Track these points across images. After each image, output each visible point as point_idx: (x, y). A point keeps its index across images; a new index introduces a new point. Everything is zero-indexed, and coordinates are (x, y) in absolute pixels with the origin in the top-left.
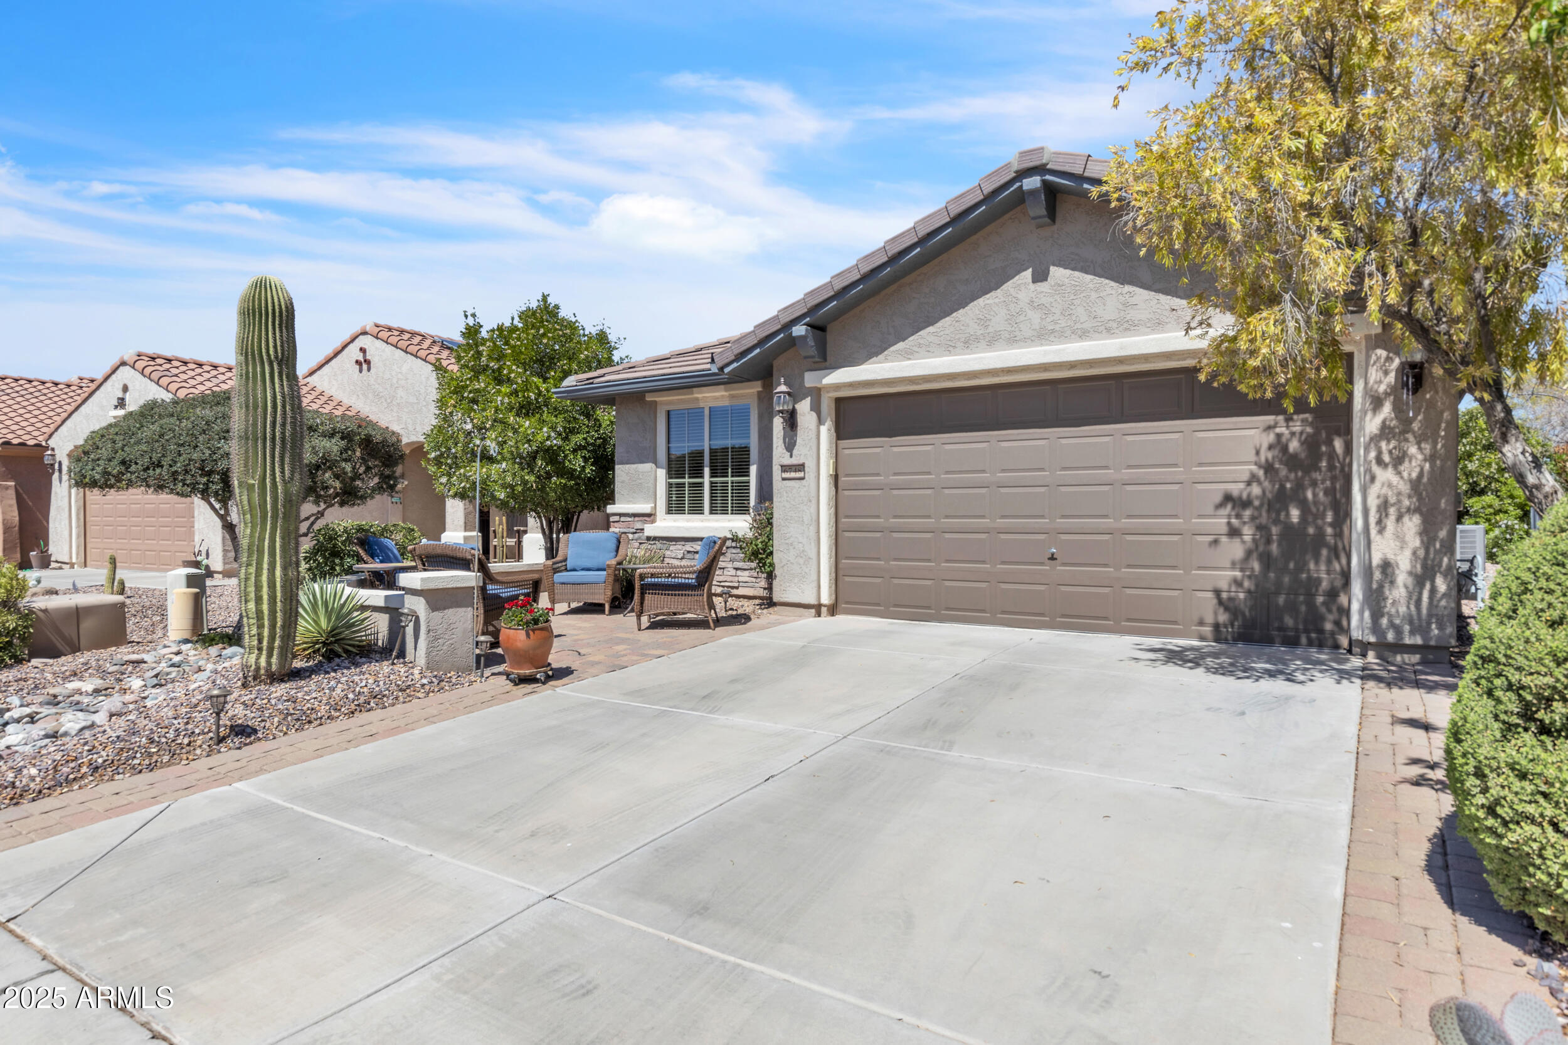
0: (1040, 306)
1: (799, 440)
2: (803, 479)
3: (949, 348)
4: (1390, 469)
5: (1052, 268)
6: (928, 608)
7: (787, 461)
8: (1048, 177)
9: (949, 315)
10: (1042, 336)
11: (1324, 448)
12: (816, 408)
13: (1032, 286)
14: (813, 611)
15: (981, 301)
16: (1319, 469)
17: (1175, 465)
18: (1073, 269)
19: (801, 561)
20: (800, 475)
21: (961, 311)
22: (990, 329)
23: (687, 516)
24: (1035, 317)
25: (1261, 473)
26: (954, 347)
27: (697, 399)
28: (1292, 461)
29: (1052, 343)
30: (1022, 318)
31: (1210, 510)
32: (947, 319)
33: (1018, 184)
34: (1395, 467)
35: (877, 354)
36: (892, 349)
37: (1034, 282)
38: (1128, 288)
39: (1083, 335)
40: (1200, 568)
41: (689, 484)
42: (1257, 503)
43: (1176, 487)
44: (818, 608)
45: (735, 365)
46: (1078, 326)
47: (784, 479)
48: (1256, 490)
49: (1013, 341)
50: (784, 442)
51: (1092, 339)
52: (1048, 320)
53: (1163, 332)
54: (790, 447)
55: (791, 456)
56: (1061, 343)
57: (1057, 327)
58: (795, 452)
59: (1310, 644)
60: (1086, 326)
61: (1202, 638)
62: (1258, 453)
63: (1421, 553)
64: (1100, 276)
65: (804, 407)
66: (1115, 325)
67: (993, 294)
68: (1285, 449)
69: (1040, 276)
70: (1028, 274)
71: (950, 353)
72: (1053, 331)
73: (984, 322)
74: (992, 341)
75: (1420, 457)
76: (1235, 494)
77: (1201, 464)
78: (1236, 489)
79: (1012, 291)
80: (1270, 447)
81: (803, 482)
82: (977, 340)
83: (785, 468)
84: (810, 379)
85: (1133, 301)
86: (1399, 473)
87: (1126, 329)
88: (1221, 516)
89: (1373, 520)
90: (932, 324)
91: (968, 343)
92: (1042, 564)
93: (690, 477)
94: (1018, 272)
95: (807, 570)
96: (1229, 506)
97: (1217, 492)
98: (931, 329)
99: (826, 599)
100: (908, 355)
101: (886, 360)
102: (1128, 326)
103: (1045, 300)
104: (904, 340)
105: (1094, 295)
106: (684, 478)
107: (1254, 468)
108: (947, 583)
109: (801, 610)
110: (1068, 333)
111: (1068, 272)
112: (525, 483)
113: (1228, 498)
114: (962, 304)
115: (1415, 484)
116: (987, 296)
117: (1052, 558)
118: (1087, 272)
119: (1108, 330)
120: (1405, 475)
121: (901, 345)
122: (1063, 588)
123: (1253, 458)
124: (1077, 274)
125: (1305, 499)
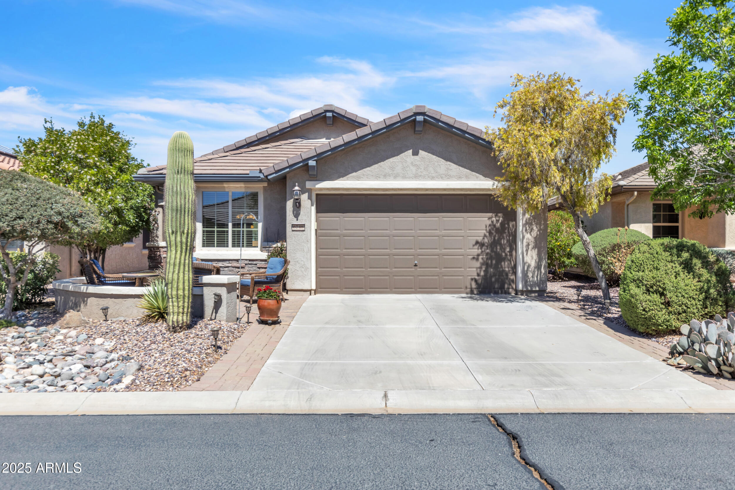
0: (416, 165)
1: (302, 213)
2: (304, 231)
3: (377, 177)
4: (529, 234)
5: (420, 151)
6: (362, 288)
7: (295, 222)
8: (426, 117)
9: (377, 163)
10: (416, 177)
11: (506, 226)
12: (310, 198)
13: (412, 157)
14: (309, 293)
15: (391, 160)
16: (505, 233)
17: (461, 230)
18: (429, 152)
19: (303, 269)
20: (303, 229)
21: (382, 163)
22: (395, 172)
23: (216, 248)
24: (414, 169)
25: (488, 234)
26: (380, 177)
27: (224, 187)
28: (497, 230)
29: (420, 180)
30: (408, 169)
31: (471, 247)
32: (376, 165)
33: (414, 118)
34: (530, 233)
35: (343, 176)
36: (350, 175)
37: (413, 155)
38: (449, 163)
39: (433, 178)
40: (469, 268)
41: (217, 231)
42: (486, 244)
43: (461, 238)
44: (310, 291)
45: (274, 175)
46: (430, 175)
47: (293, 231)
48: (486, 240)
49: (404, 178)
50: (293, 213)
51: (436, 180)
52: (419, 171)
53: (461, 181)
54: (297, 215)
55: (297, 220)
56: (424, 181)
57: (422, 174)
58: (299, 218)
59: (502, 293)
60: (433, 175)
61: (467, 293)
62: (486, 227)
63: (537, 260)
64: (439, 157)
65: (304, 197)
66: (444, 176)
67: (396, 157)
68: (495, 226)
69: (415, 153)
70: (410, 151)
71: (377, 180)
72: (421, 176)
73: (392, 168)
74: (396, 177)
75: (537, 230)
76: (480, 241)
77: (470, 230)
78: (480, 239)
79: (404, 157)
80: (490, 225)
81: (304, 232)
82: (389, 175)
83: (293, 226)
84: (309, 185)
85: (450, 168)
86: (531, 235)
87: (448, 178)
88: (475, 249)
89: (525, 249)
90: (369, 166)
91: (386, 177)
92: (412, 268)
93: (217, 228)
94: (407, 150)
95: (306, 274)
96: (478, 245)
97: (473, 240)
98: (368, 169)
99: (314, 287)
100: (358, 178)
101: (348, 180)
102: (449, 177)
103: (417, 163)
104: (356, 172)
105: (436, 164)
106: (214, 228)
107: (485, 231)
108: (371, 277)
109: (302, 292)
110: (427, 177)
111: (426, 153)
112: (107, 228)
113: (477, 243)
114: (383, 160)
115: (535, 238)
116: (394, 158)
117: (416, 265)
118: (434, 154)
119: (442, 178)
120: (533, 235)
121: (354, 174)
122: (420, 277)
123: (484, 228)
124: (430, 155)
125: (501, 243)
